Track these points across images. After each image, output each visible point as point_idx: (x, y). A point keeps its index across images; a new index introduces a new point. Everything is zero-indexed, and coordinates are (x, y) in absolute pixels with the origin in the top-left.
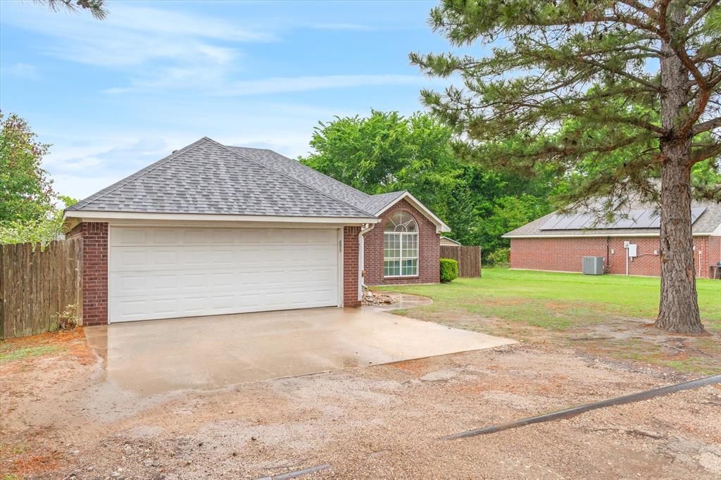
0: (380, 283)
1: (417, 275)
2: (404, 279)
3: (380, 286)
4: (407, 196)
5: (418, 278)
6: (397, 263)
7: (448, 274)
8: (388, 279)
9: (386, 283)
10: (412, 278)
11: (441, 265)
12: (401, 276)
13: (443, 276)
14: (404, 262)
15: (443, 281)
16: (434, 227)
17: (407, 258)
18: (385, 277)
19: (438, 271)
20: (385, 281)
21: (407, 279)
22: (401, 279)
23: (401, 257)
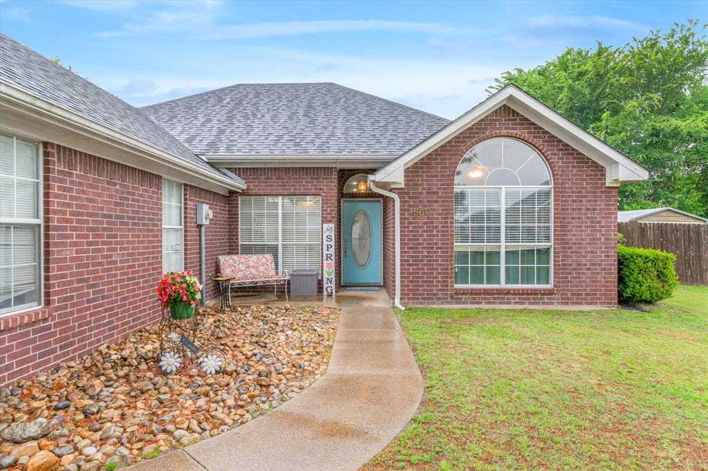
0: (444, 300)
1: (550, 286)
2: (508, 292)
3: (445, 306)
4: (511, 98)
5: (550, 292)
6: (493, 256)
7: (645, 285)
8: (465, 292)
9: (459, 301)
10: (534, 292)
11: (622, 262)
12: (503, 285)
13: (629, 291)
14: (511, 255)
15: (625, 301)
16: (599, 170)
17: (521, 245)
18: (457, 286)
19: (614, 277)
20: (458, 296)
21: (517, 293)
22: (500, 292)
23: (503, 243)
